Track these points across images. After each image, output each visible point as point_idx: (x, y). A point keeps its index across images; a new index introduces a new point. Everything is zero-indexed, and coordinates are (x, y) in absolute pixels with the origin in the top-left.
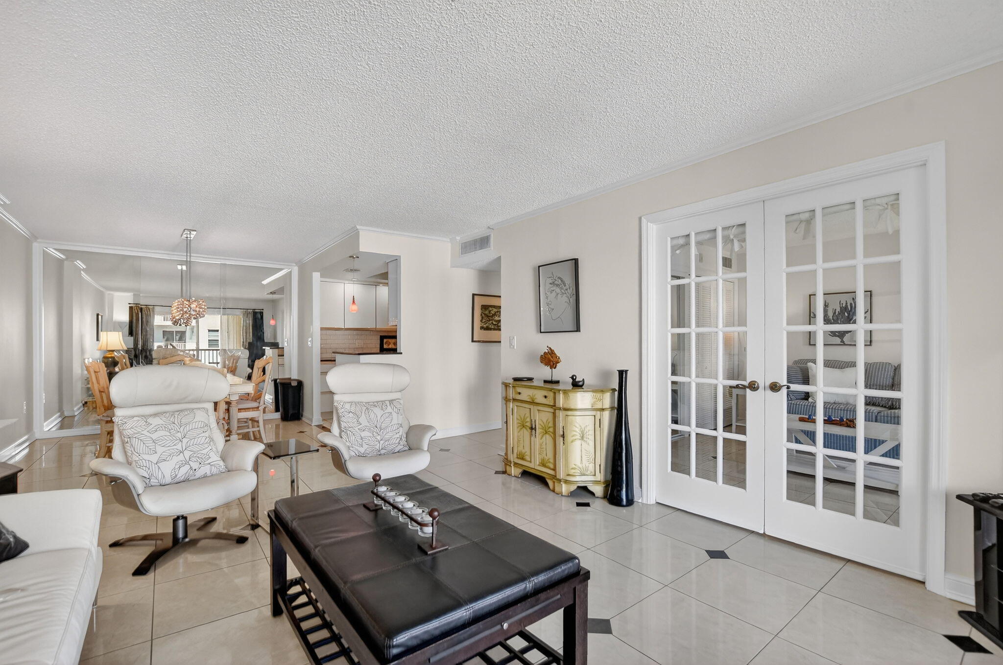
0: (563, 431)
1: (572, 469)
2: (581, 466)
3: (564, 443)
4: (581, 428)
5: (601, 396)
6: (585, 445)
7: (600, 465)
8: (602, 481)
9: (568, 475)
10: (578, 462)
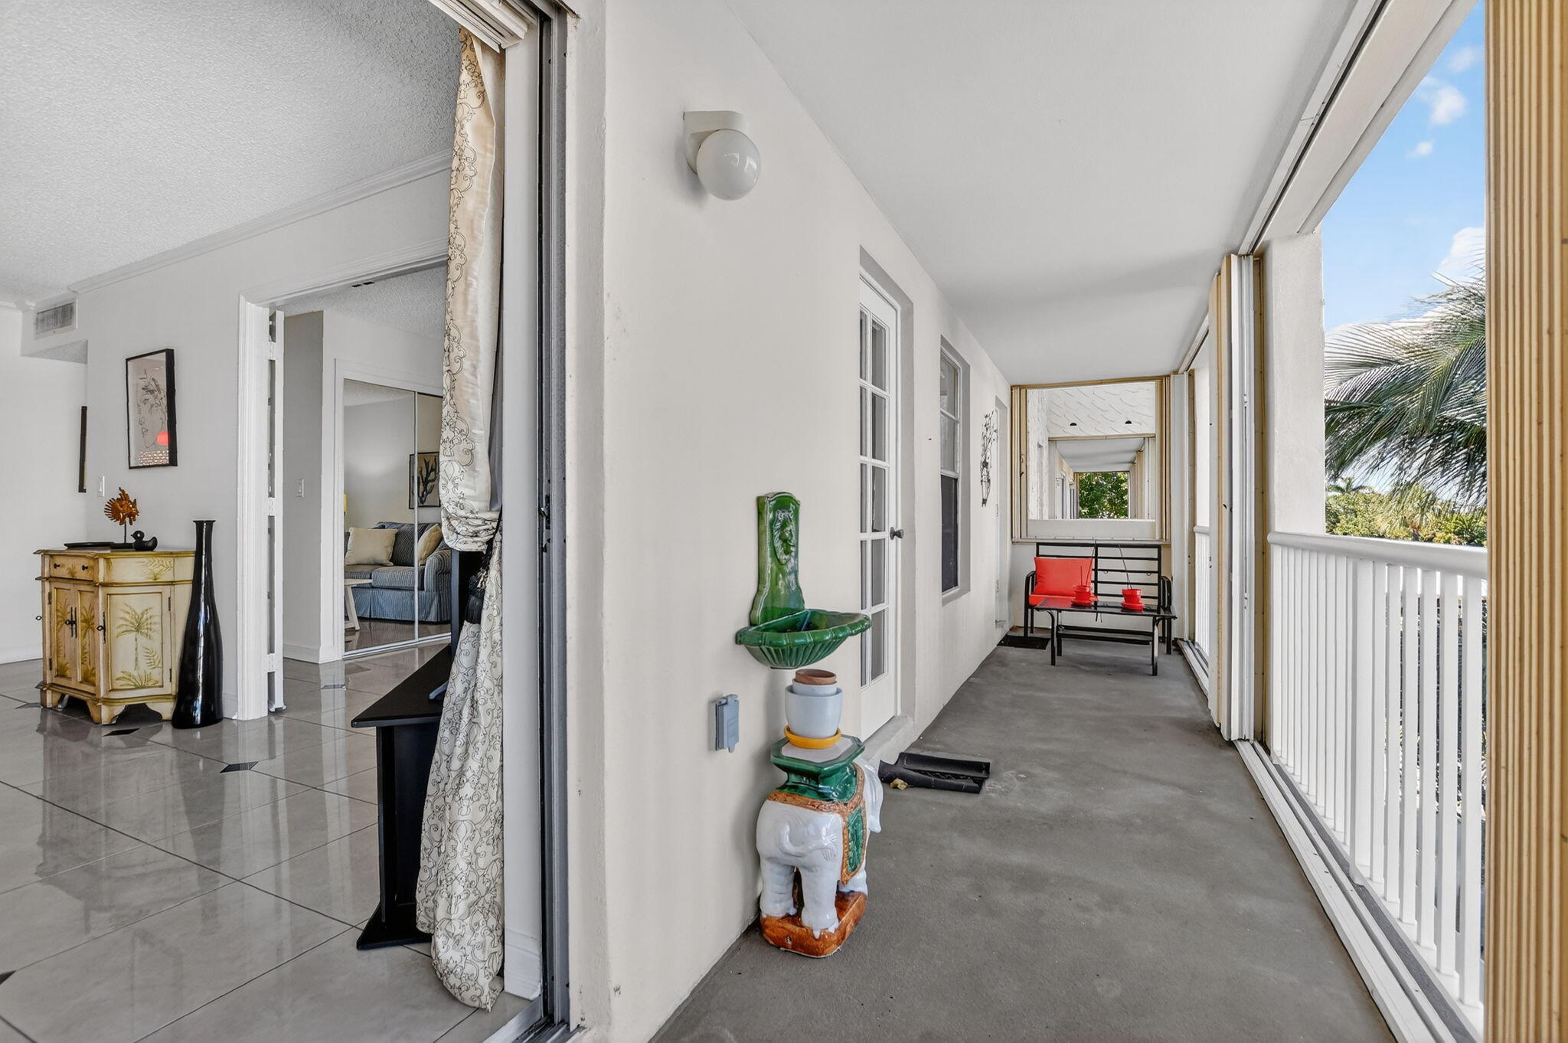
0: (104, 621)
1: (118, 679)
2: (135, 674)
3: (105, 639)
4: (136, 614)
5: (172, 563)
6: (142, 639)
7: (171, 670)
8: (174, 694)
9: (113, 690)
10: (130, 668)
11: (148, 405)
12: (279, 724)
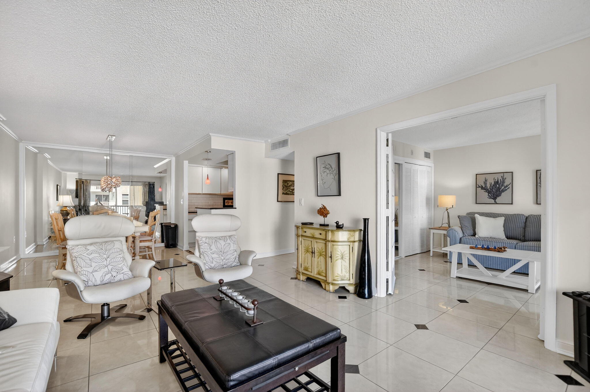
0: (331, 254)
1: (336, 276)
2: (341, 275)
3: (331, 261)
4: (341, 252)
5: (353, 234)
6: (343, 262)
7: (353, 274)
8: (354, 283)
9: (334, 280)
10: (340, 273)
11: (326, 174)
12: (390, 299)
